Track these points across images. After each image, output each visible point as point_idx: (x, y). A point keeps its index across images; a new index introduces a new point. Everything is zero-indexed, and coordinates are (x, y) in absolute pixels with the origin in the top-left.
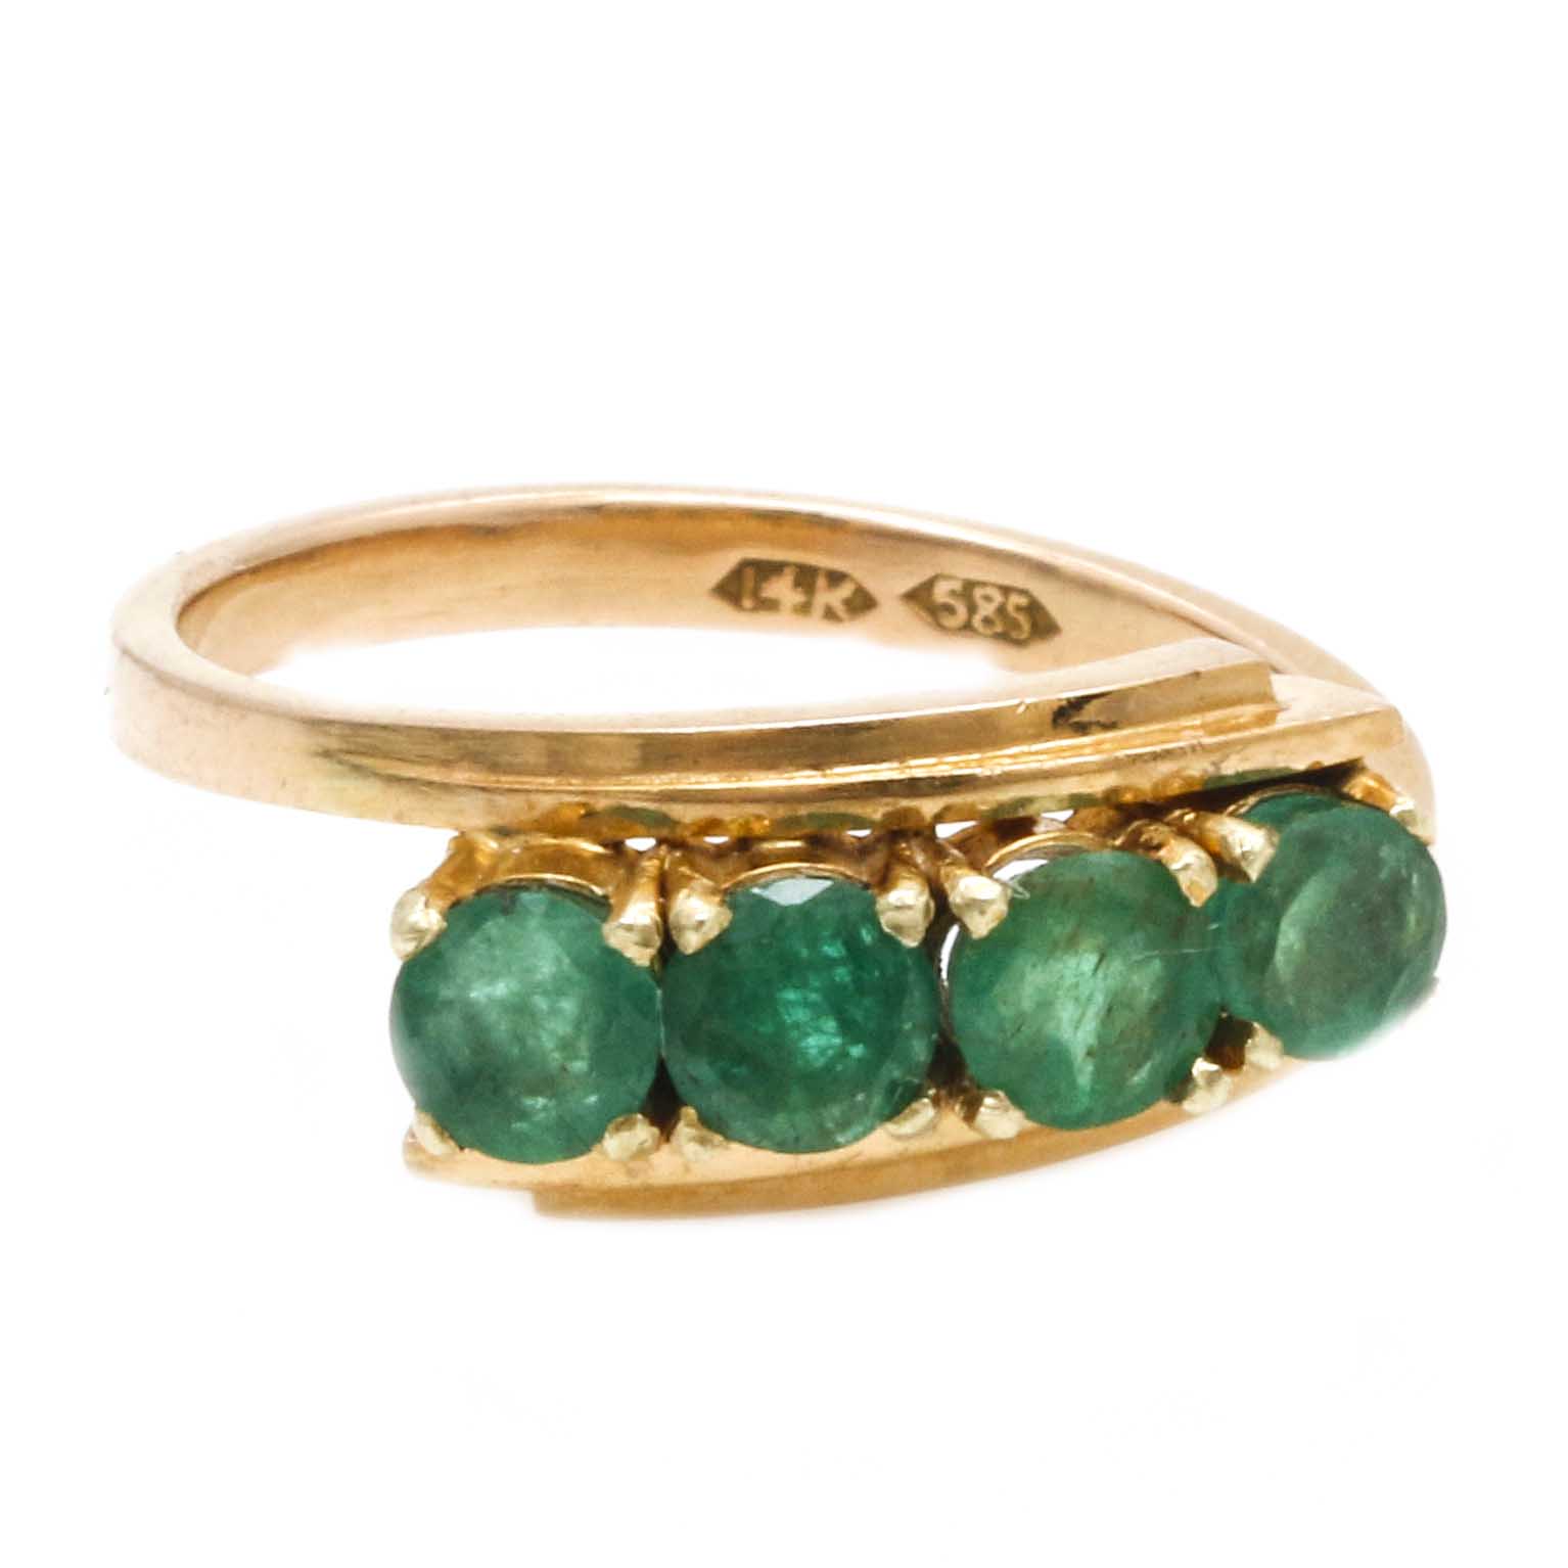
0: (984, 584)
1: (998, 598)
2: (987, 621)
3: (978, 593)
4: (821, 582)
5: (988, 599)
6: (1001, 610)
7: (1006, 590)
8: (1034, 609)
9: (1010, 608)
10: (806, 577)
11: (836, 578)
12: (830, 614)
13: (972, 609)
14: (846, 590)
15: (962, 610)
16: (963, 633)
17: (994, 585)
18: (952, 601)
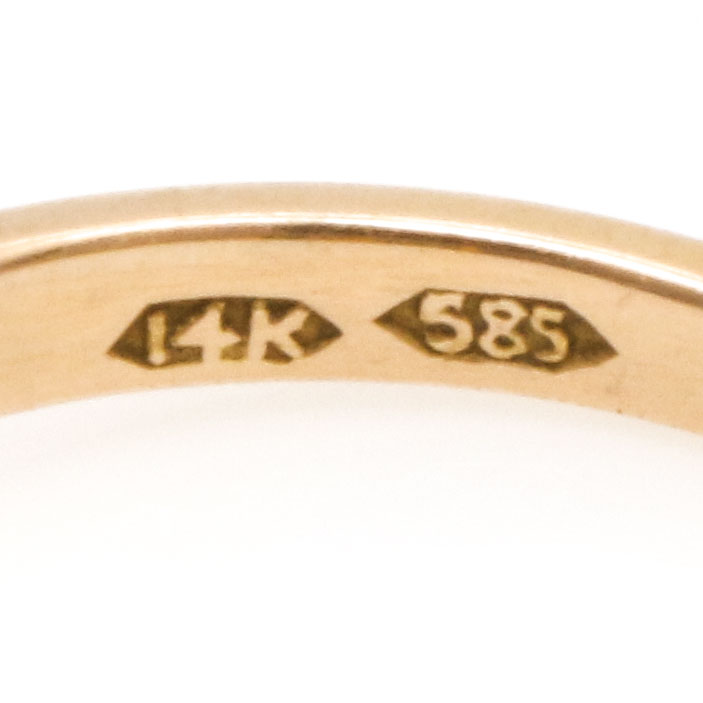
0: (495, 298)
1: (518, 312)
2: (503, 342)
3: (487, 309)
4: (260, 316)
5: (503, 315)
6: (523, 328)
7: (529, 304)
8: (571, 323)
9: (536, 325)
10: (237, 313)
11: (279, 309)
12: (274, 354)
13: (480, 327)
14: (295, 320)
15: (464, 329)
16: (467, 357)
17: (509, 298)
18: (448, 320)
